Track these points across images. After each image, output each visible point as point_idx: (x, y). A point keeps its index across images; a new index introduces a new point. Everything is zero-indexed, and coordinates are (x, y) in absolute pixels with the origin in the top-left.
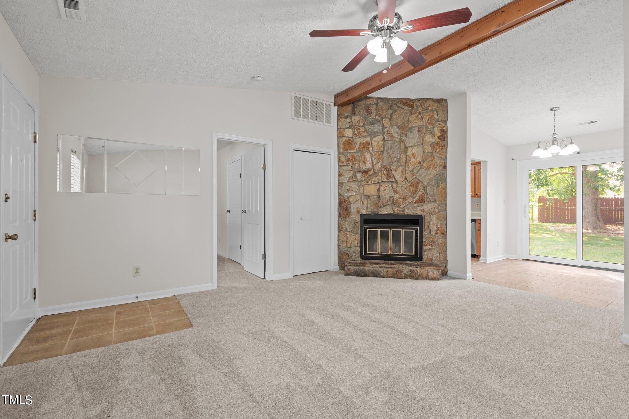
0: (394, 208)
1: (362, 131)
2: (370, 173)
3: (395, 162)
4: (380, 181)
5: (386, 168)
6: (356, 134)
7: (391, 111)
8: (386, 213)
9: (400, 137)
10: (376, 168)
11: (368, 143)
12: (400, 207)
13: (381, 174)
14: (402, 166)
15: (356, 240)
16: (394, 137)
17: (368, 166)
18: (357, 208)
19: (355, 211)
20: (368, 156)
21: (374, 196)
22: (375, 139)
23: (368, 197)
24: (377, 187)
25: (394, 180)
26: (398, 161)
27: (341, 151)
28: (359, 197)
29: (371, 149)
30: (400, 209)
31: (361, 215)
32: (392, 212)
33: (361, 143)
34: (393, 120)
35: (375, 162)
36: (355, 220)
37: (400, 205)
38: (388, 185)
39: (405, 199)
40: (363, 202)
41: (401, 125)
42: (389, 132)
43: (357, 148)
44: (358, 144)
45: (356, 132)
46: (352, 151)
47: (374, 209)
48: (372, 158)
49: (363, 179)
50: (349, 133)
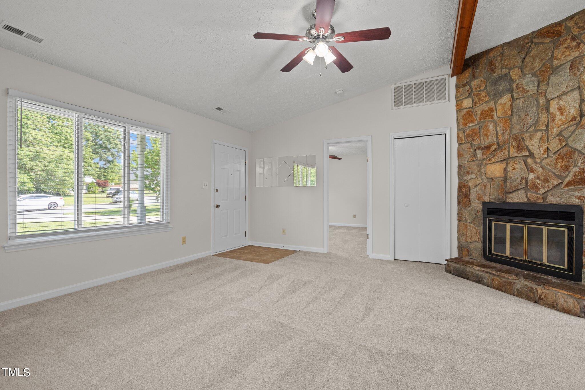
0: (528, 194)
1: (483, 96)
2: (493, 148)
3: (531, 126)
4: (507, 157)
5: (515, 138)
6: (476, 102)
7: (523, 55)
8: (517, 200)
9: (538, 88)
10: (501, 141)
11: (492, 110)
12: (539, 192)
13: (509, 147)
14: (541, 130)
15: (477, 234)
16: (528, 91)
17: (492, 139)
18: (478, 194)
19: (475, 198)
20: (491, 127)
21: (499, 178)
22: (499, 102)
23: (491, 179)
24: (503, 165)
25: (527, 154)
26: (536, 123)
27: (461, 127)
28: (480, 181)
29: (495, 116)
30: (538, 196)
31: (484, 204)
32: (525, 200)
33: (482, 112)
34: (526, 67)
35: (500, 132)
36: (475, 210)
37: (539, 189)
38: (519, 161)
39: (546, 180)
40: (485, 186)
41: (540, 68)
42: (520, 86)
43: (478, 119)
44: (479, 113)
45: (476, 100)
46: (472, 124)
47: (498, 195)
48: (496, 127)
49: (485, 157)
50: (467, 103)
